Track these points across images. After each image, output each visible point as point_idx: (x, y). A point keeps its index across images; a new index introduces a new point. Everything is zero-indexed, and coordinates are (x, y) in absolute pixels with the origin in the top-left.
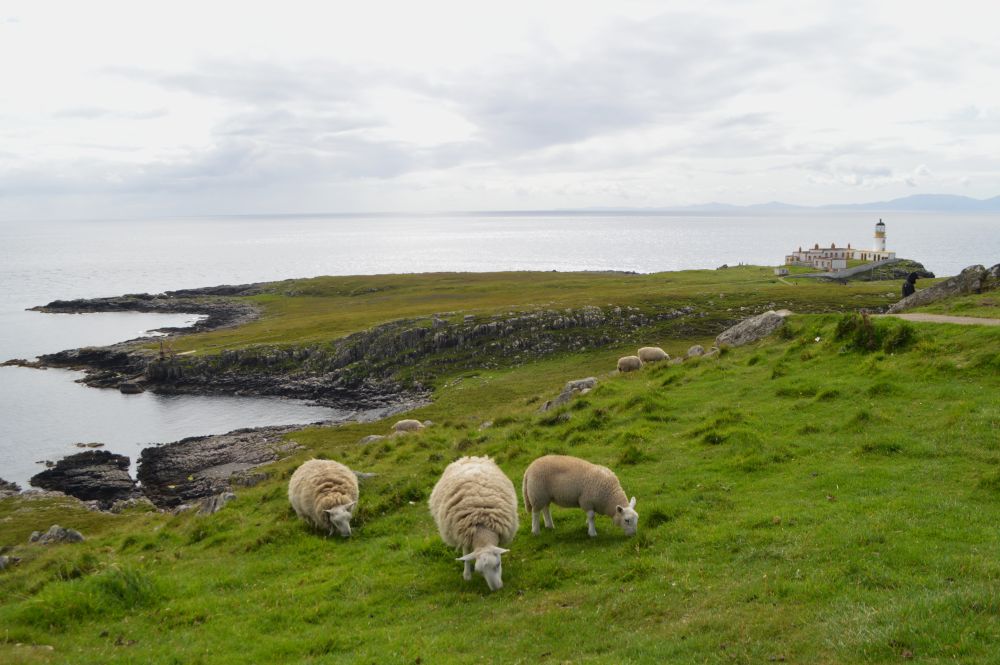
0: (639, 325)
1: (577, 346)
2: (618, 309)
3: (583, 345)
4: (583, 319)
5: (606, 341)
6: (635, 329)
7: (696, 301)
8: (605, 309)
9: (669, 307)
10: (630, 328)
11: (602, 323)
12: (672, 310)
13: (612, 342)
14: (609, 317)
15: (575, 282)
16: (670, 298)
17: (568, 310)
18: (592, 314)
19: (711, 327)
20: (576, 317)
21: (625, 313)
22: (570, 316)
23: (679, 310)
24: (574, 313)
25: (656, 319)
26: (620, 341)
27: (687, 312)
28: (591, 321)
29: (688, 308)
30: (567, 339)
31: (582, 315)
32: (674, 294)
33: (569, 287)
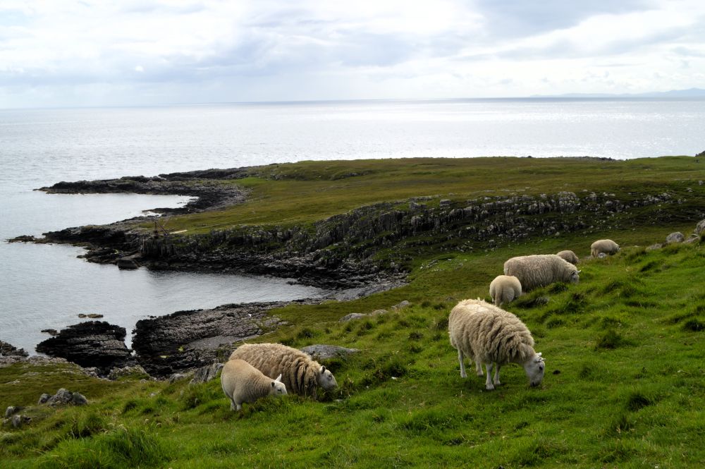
0: (615, 211)
1: (551, 231)
2: (594, 195)
3: (557, 230)
4: (558, 204)
5: (581, 227)
6: (610, 215)
7: (675, 188)
8: (581, 196)
9: (646, 194)
10: (605, 213)
11: (578, 208)
12: (649, 196)
13: (588, 227)
14: (584, 203)
15: (550, 168)
16: (646, 185)
17: (543, 196)
18: (568, 200)
19: (689, 214)
20: (551, 203)
21: (600, 199)
22: (544, 201)
23: (655, 196)
24: (549, 198)
25: (632, 205)
26: (595, 226)
27: (664, 199)
28: (566, 207)
29: (665, 194)
30: (541, 224)
31: (557, 201)
32: (651, 180)
33: (544, 173)
